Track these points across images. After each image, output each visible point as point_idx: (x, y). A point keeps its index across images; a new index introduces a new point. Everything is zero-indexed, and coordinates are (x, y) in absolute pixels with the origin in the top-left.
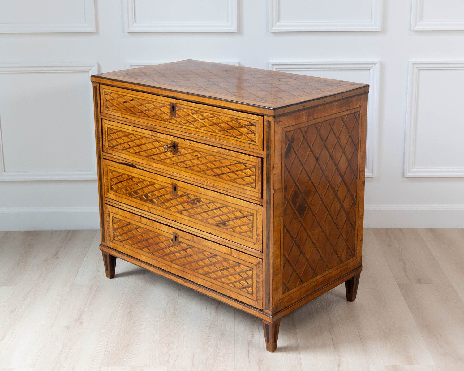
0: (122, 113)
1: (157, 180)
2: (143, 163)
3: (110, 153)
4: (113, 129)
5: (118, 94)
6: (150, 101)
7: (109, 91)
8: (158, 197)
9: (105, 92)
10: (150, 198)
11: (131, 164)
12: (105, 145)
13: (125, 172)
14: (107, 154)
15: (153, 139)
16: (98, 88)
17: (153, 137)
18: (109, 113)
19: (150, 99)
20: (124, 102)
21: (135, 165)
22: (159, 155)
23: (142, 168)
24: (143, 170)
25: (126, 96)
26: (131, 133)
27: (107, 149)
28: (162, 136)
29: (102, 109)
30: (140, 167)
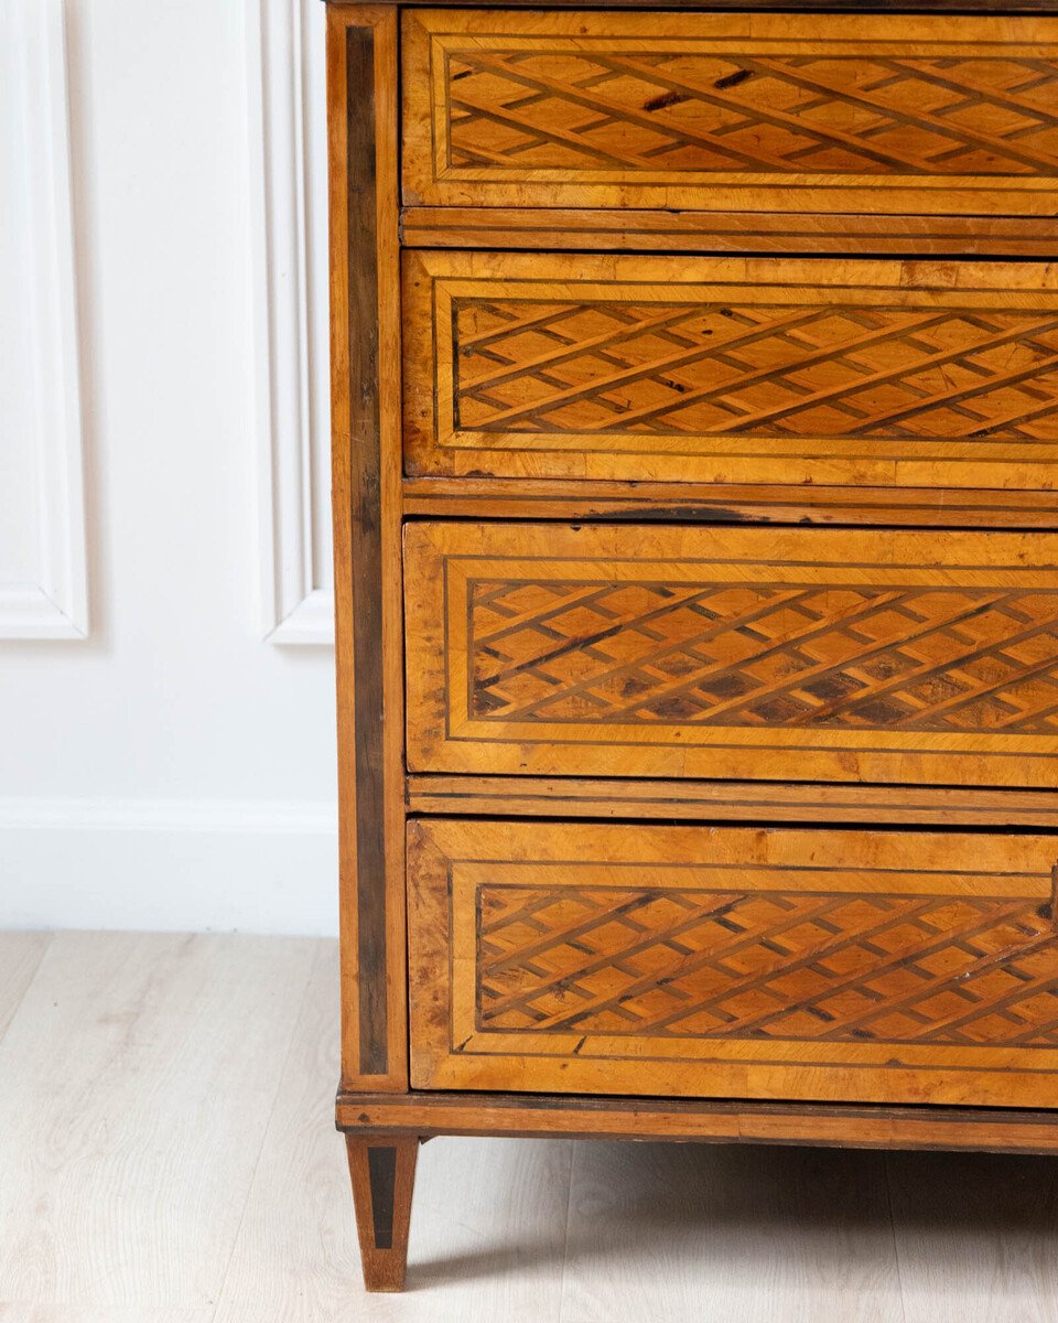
0: (631, 176)
1: (938, 566)
2: (808, 483)
3: (476, 474)
4: (513, 302)
5: (591, 58)
6: (915, 58)
7: (500, 44)
8: (939, 670)
9: (449, 55)
10: (860, 694)
11: (689, 511)
12: (425, 425)
13: (626, 572)
14: (443, 486)
15: (916, 309)
16: (383, 34)
17: (922, 299)
18: (493, 196)
19: (920, 51)
20: (655, 105)
21: (728, 507)
22: (973, 404)
23: (795, 515)
24: (807, 524)
25: (677, 56)
26: (698, 304)
27: (449, 451)
28: (1005, 275)
29: (417, 175)
30: (776, 514)
